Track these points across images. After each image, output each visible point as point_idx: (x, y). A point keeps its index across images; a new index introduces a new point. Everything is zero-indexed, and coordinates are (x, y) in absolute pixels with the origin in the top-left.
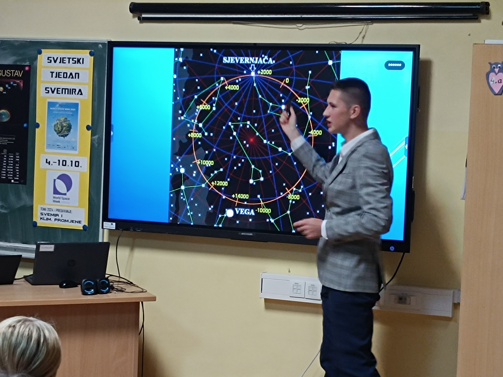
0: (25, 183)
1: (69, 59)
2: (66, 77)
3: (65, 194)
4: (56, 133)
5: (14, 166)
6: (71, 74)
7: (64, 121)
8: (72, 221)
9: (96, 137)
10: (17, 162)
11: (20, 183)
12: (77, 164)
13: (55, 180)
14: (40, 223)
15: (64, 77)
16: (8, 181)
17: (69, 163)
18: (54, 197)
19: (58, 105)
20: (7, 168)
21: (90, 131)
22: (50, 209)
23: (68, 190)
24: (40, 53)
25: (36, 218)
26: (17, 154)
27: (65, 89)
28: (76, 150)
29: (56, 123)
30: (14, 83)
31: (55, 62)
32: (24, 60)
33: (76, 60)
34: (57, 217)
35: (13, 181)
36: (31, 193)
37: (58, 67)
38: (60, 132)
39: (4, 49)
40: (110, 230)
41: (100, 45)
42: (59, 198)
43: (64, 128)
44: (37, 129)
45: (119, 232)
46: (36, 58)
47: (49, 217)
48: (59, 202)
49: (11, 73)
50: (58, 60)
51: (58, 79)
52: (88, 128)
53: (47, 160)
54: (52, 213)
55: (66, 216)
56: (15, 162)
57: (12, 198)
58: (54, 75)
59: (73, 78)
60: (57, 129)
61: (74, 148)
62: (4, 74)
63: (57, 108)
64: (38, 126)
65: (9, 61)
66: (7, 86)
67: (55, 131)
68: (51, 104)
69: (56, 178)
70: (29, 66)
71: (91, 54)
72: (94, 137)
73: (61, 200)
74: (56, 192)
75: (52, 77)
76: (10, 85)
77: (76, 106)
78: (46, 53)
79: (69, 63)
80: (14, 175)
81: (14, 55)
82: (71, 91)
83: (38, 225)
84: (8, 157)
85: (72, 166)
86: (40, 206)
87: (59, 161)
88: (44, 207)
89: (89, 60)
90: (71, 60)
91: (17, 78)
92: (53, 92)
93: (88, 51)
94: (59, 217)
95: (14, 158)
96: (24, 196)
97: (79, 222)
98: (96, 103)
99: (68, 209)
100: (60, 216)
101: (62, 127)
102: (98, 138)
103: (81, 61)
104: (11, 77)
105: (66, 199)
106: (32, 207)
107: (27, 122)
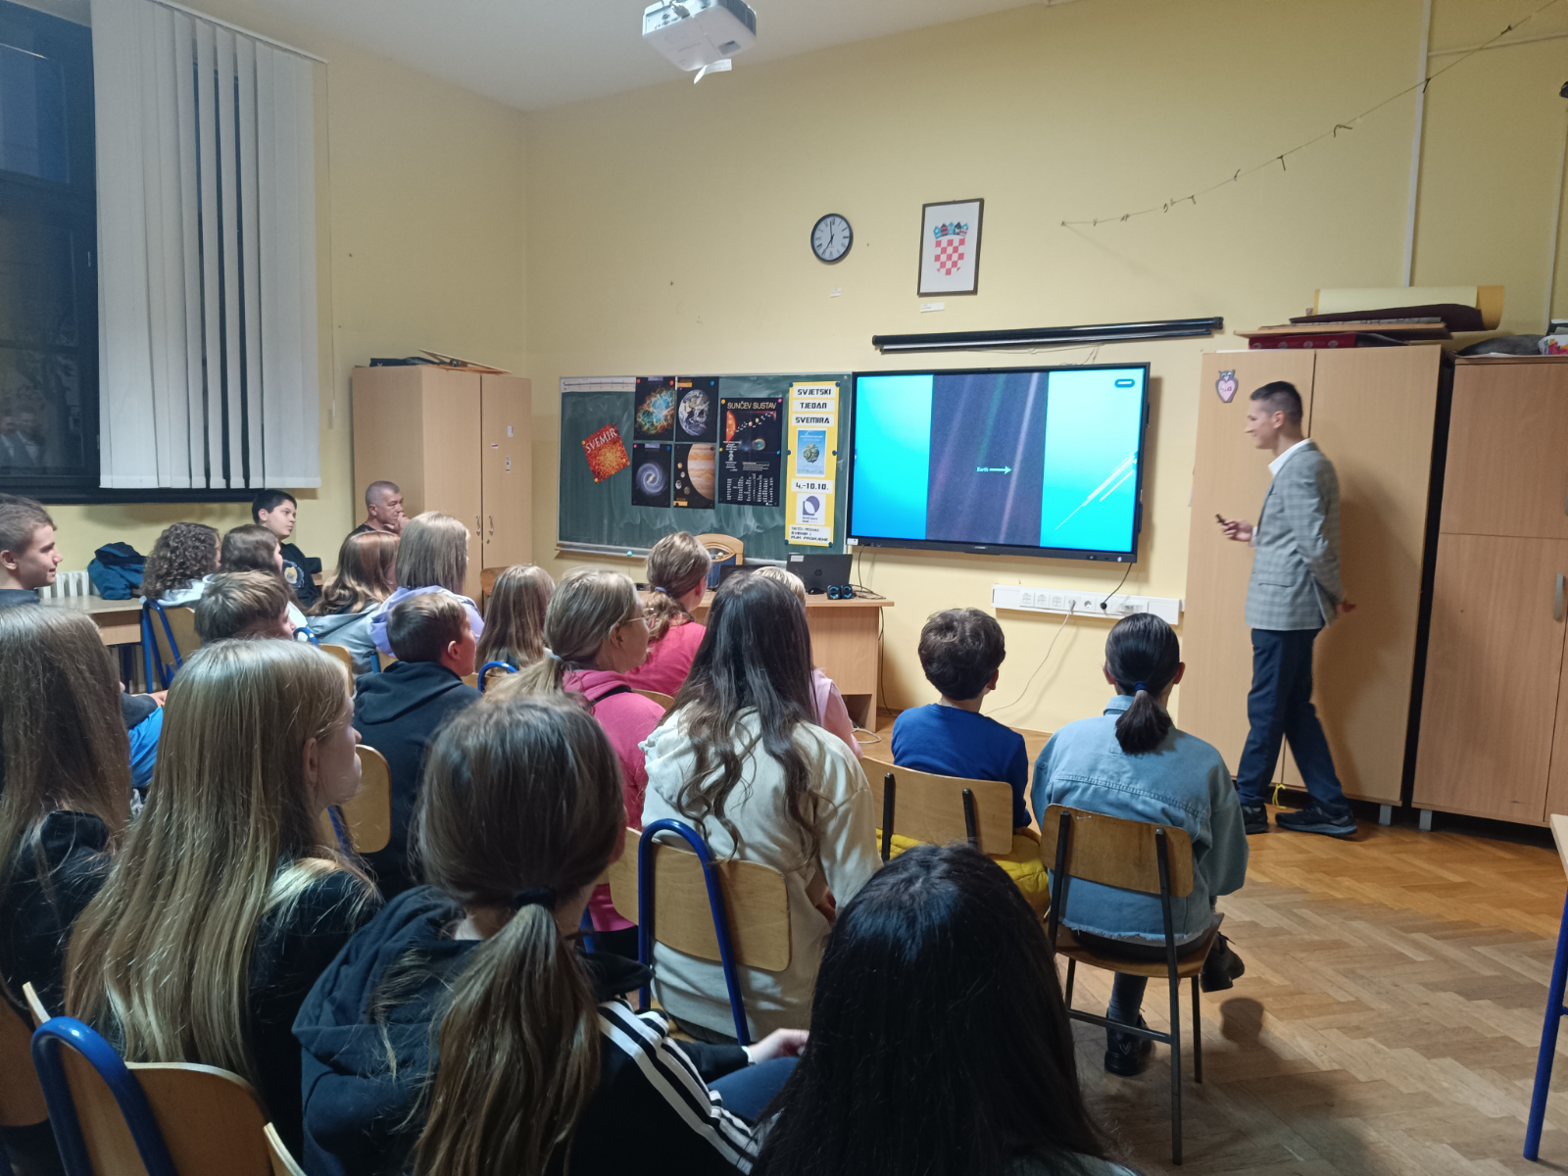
0: (778, 505)
1: (817, 390)
2: (815, 407)
3: (813, 514)
4: (805, 459)
5: (768, 490)
6: (819, 404)
7: (813, 448)
8: (820, 539)
9: (841, 461)
10: (771, 486)
11: (774, 505)
12: (824, 487)
13: (804, 502)
14: (792, 541)
15: (813, 407)
16: (763, 504)
17: (816, 486)
18: (803, 518)
20: (762, 492)
21: (836, 456)
22: (799, 529)
23: (816, 511)
24: (791, 386)
25: (788, 537)
26: (772, 478)
27: (814, 418)
28: (824, 474)
29: (806, 449)
30: (769, 414)
31: (805, 393)
32: (777, 393)
33: (824, 391)
34: (806, 536)
35: (767, 504)
36: (783, 514)
37: (808, 399)
38: (809, 458)
39: (759, 384)
40: (853, 546)
41: (845, 377)
42: (808, 518)
43: (813, 455)
44: (788, 456)
45: (861, 547)
46: (788, 391)
47: (799, 536)
48: (808, 522)
49: (767, 405)
50: (808, 392)
51: (807, 409)
52: (834, 453)
53: (797, 484)
54: (801, 532)
55: (814, 534)
56: (769, 487)
57: (767, 519)
58: (804, 405)
59: (820, 407)
60: (806, 455)
61: (821, 472)
62: (758, 406)
64: (789, 453)
65: (764, 394)
66: (762, 418)
67: (805, 457)
68: (801, 433)
69: (805, 500)
70: (782, 399)
71: (837, 385)
72: (839, 462)
73: (810, 520)
74: (805, 512)
75: (802, 407)
76: (765, 416)
77: (824, 433)
78: (797, 386)
79: (817, 394)
80: (769, 499)
81: (768, 388)
82: (819, 420)
83: (790, 543)
84: (763, 482)
85: (820, 488)
86: (791, 526)
87: (808, 484)
88: (794, 526)
89: (835, 391)
90: (819, 391)
91: (771, 409)
92: (802, 421)
93: (835, 383)
94: (808, 536)
96: (778, 517)
97: (826, 540)
98: (841, 430)
99: (816, 528)
100: (809, 534)
101: (811, 453)
102: (843, 462)
103: (828, 392)
104: (766, 409)
105: (814, 519)
106: (783, 528)
107: (780, 450)
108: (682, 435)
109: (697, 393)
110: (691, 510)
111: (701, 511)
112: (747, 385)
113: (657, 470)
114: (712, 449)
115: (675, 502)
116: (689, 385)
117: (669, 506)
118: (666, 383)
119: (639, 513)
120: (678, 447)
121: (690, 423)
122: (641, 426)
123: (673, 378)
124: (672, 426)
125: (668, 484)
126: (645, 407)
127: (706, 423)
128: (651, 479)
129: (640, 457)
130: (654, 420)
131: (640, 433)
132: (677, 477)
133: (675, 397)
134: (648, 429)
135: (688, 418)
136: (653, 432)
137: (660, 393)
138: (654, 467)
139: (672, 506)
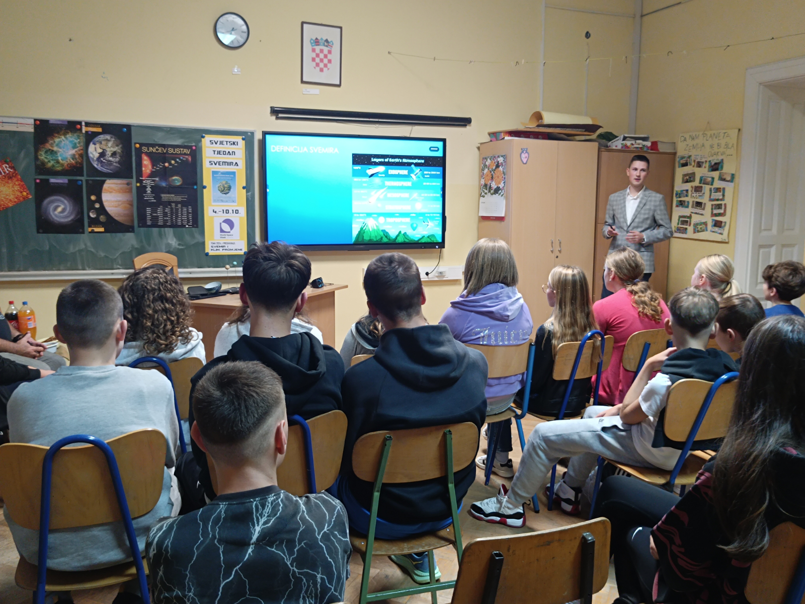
0: (197, 227)
1: (227, 142)
2: (225, 154)
3: (229, 232)
4: (219, 192)
5: (188, 215)
6: (229, 152)
7: (226, 184)
8: (236, 250)
9: (249, 194)
10: (190, 213)
11: (193, 227)
12: (237, 212)
13: (221, 223)
14: (211, 253)
15: (224, 154)
16: (183, 226)
17: (231, 211)
18: (221, 235)
19: (220, 173)
20: (181, 217)
21: (245, 190)
22: (218, 243)
23: (231, 229)
24: (203, 137)
25: (208, 249)
26: (190, 207)
27: (225, 162)
28: (235, 202)
29: (219, 185)
30: (184, 158)
31: (216, 143)
32: (190, 142)
33: (232, 143)
34: (224, 248)
35: (187, 226)
36: (202, 233)
37: (219, 147)
38: (223, 191)
39: (173, 134)
41: (249, 134)
42: (225, 235)
43: (226, 189)
44: (204, 190)
46: (200, 141)
47: (218, 248)
48: (225, 237)
49: (180, 150)
50: (219, 143)
51: (219, 155)
52: (244, 188)
53: (213, 210)
54: (220, 245)
55: (231, 247)
56: (188, 213)
57: (188, 238)
58: (216, 152)
59: (230, 154)
60: (220, 189)
61: (233, 202)
62: (174, 151)
63: (220, 175)
64: (205, 187)
65: (178, 142)
66: (178, 160)
67: (219, 190)
68: (214, 173)
69: (221, 222)
70: (195, 146)
71: (243, 139)
72: (248, 194)
73: (226, 237)
74: (222, 231)
75: (214, 154)
76: (180, 159)
77: (234, 173)
78: (208, 138)
79: (227, 144)
80: (188, 222)
81: (182, 138)
82: (230, 164)
83: (210, 254)
84: (182, 209)
85: (233, 213)
86: (210, 242)
87: (223, 210)
88: (214, 242)
89: (242, 144)
90: (228, 143)
91: (185, 154)
92: (215, 164)
93: (241, 137)
95: (188, 210)
96: (197, 236)
97: (241, 250)
98: (248, 171)
99: (232, 242)
100: (226, 247)
101: (224, 187)
102: (251, 194)
103: (236, 143)
104: (180, 154)
105: (230, 235)
106: (203, 243)
107: (196, 185)
108: (93, 171)
109: (108, 137)
110: (108, 234)
111: (120, 235)
112: (160, 134)
113: (66, 202)
114: (128, 184)
115: (90, 229)
116: (100, 130)
117: (83, 233)
118: (72, 126)
119: (47, 241)
120: (90, 182)
121: (102, 161)
122: (43, 164)
123: (80, 123)
124: (81, 164)
125: (81, 213)
126: (48, 146)
127: (119, 162)
128: (60, 209)
129: (43, 191)
130: (60, 158)
131: (41, 169)
132: (91, 207)
133: (83, 139)
134: (53, 166)
135: (98, 159)
136: (59, 169)
137: (65, 134)
138: (62, 199)
139: (86, 232)
